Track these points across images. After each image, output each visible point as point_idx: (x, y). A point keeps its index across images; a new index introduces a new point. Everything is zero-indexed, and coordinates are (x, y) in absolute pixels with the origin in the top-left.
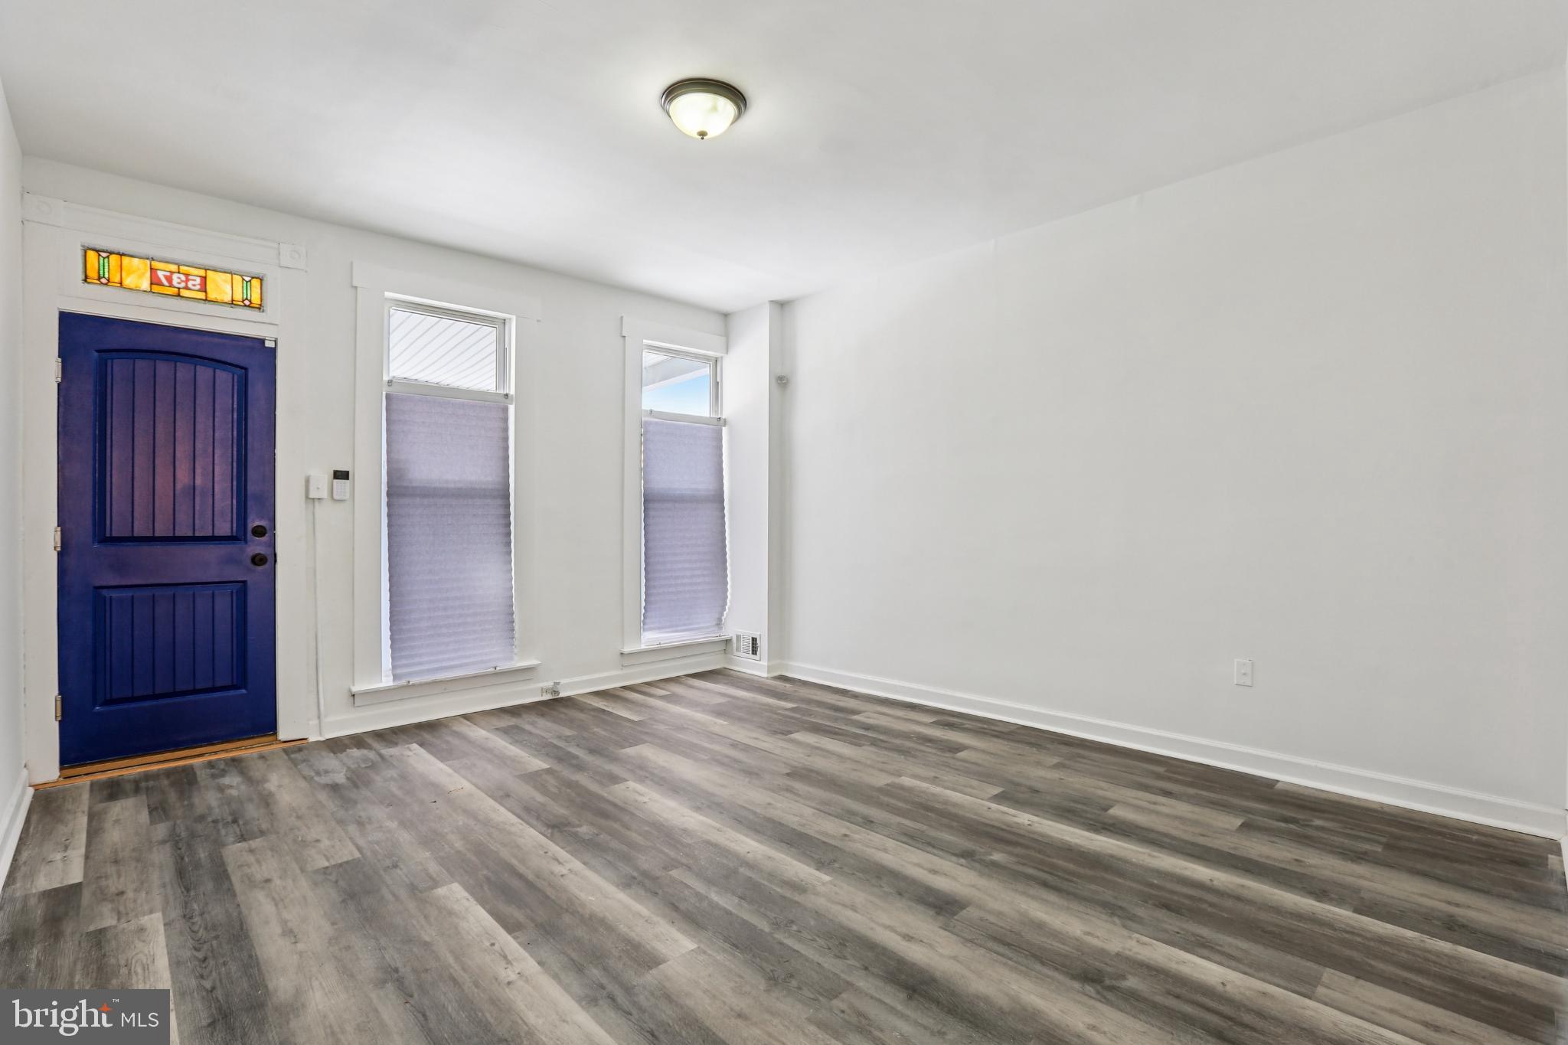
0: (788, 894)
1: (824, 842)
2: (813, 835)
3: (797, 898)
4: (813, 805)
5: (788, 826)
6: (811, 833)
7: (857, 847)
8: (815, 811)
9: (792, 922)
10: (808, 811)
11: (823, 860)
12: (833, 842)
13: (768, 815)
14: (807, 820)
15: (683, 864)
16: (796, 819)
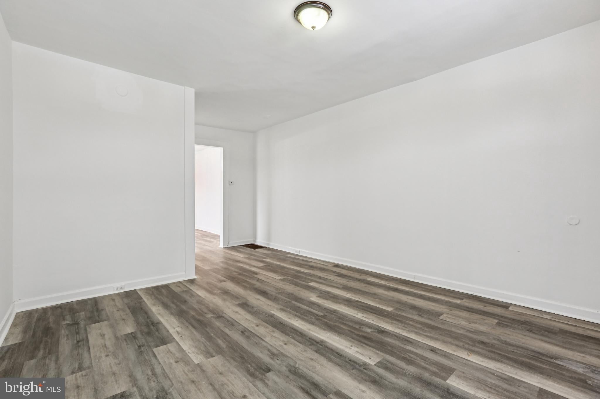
0: (285, 308)
1: (267, 323)
2: (271, 327)
3: (283, 307)
4: (264, 343)
5: (280, 331)
6: (270, 327)
7: (256, 321)
8: (264, 339)
9: (286, 303)
10: (267, 339)
11: (271, 317)
12: (264, 323)
13: (287, 337)
14: (270, 334)
15: (320, 317)
16: (275, 335)
